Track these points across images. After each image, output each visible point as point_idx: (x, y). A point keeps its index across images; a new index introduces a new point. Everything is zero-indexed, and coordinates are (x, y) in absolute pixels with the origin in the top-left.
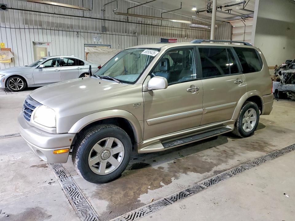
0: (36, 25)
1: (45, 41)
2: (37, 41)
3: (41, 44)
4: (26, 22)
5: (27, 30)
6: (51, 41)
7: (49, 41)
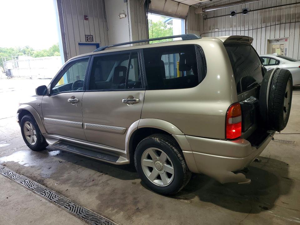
0: (274, 21)
1: (282, 36)
2: (272, 38)
3: (278, 40)
4: (264, 21)
5: (264, 29)
6: (288, 36)
7: (287, 36)
